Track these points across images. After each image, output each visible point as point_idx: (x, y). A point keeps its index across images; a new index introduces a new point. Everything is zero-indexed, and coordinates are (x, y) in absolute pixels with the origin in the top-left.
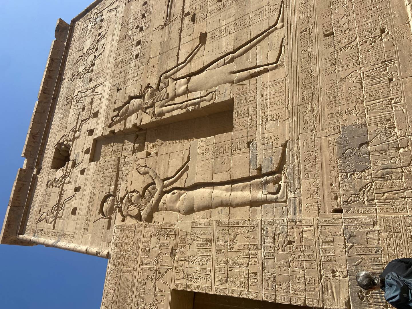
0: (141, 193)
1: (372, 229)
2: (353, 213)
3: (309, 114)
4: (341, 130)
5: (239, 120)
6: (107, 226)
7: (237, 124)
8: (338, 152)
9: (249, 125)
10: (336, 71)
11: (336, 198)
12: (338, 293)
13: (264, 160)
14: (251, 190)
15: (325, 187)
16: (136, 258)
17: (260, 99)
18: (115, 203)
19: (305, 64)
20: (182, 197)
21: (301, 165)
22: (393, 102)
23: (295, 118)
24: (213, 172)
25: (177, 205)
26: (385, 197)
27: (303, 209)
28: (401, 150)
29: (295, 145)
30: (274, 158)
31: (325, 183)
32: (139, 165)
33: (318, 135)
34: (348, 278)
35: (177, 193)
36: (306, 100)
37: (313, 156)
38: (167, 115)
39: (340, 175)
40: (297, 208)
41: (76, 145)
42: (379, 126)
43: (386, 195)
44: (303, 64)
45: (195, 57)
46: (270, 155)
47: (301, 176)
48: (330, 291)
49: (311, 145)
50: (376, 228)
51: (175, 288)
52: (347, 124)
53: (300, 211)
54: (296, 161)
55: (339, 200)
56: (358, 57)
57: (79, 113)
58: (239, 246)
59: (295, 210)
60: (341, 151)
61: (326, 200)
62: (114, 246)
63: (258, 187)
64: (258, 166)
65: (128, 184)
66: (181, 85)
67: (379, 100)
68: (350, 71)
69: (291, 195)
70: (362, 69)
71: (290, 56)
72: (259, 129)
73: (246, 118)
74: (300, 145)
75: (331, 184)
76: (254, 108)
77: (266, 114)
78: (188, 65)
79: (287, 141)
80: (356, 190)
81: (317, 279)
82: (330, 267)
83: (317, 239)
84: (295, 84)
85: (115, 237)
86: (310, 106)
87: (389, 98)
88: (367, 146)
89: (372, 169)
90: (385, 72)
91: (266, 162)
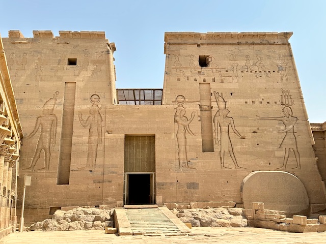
0: (184, 116)
2: (176, 184)
4: (198, 183)
6: (173, 101)
7: (205, 154)
11: (180, 181)
17: (212, 161)
18: (181, 103)
20: (182, 133)
25: (180, 132)
29: (195, 172)
32: (195, 113)
35: (184, 132)
38: (213, 124)
39: (186, 182)
41: (208, 71)
45: (236, 134)
47: (186, 173)
49: (195, 176)
51: (155, 135)
54: (190, 172)
57: (225, 69)
60: (192, 183)
62: (166, 106)
63: (184, 160)
65: (188, 109)
69: (181, 170)
71: (224, 171)
72: (202, 161)
73: (206, 157)
76: (209, 159)
78: (233, 132)
80: (182, 185)
83: (171, 176)
84: (214, 172)
89: (187, 189)
91: (191, 163)
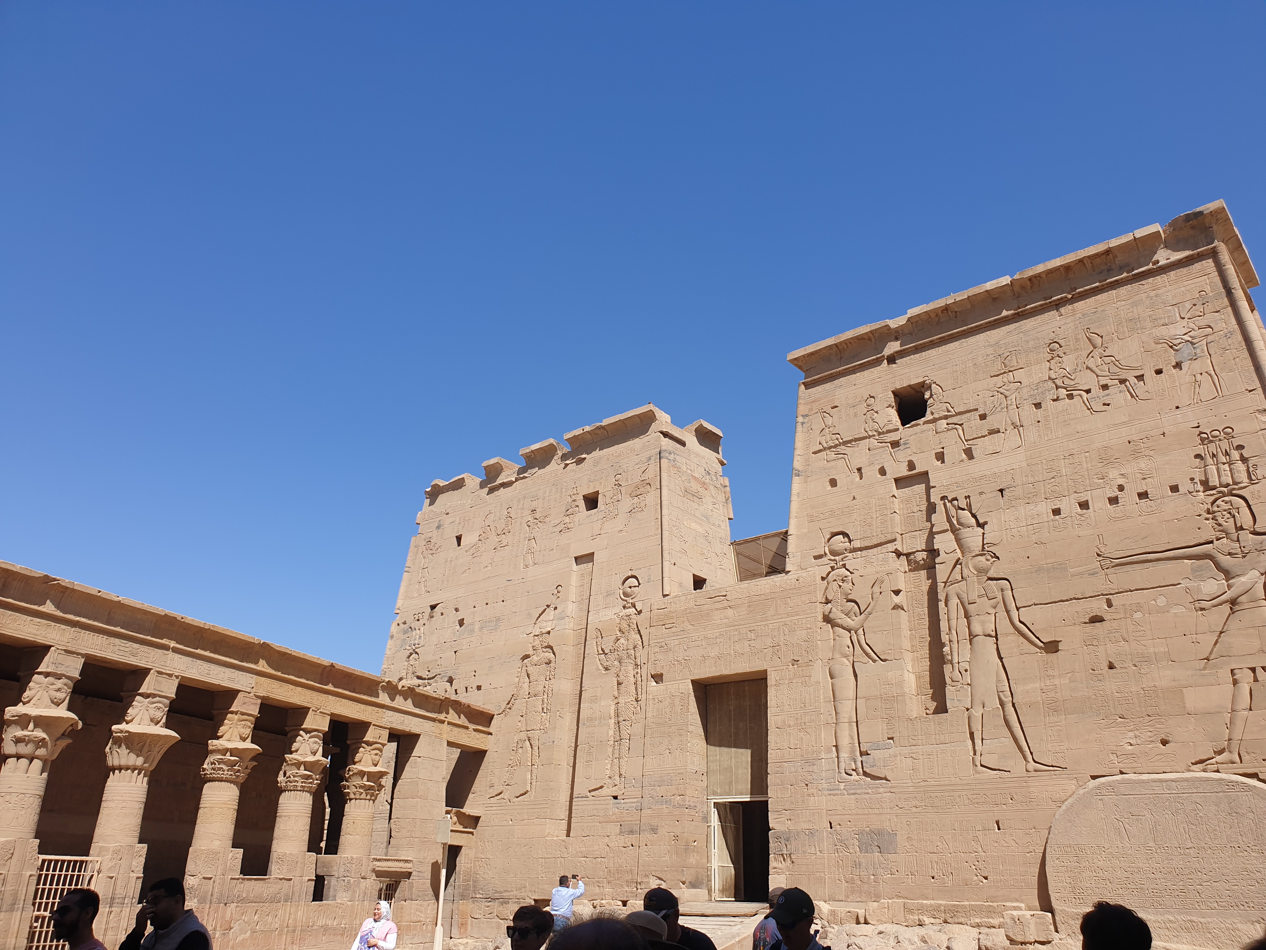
0: (850, 597)
1: (817, 850)
2: (828, 836)
3: (914, 803)
4: (893, 832)
5: (919, 724)
6: (817, 554)
7: (915, 722)
8: (875, 829)
9: (912, 737)
10: (954, 831)
11: (840, 825)
12: (778, 822)
13: (874, 759)
14: (850, 745)
15: (848, 816)
16: (788, 615)
17: (940, 748)
18: (841, 556)
19: (969, 799)
20: (845, 660)
21: (866, 796)
22: (912, 877)
23: (911, 789)
24: (867, 699)
25: (837, 656)
26: (839, 861)
27: (832, 797)
28: (872, 877)
29: (886, 790)
30: (875, 768)
31: (852, 817)
32: (882, 582)
33: (892, 812)
34: (787, 830)
35: (848, 653)
36: (928, 800)
37: (874, 806)
39: (857, 829)
40: (832, 792)
41: (922, 432)
42: (893, 864)
43: (841, 862)
44: (970, 797)
45: (1022, 639)
46: (878, 764)
47: (857, 796)
48: (779, 816)
49: (884, 805)
50: (818, 852)
51: (768, 673)
52: (899, 838)
53: (830, 795)
54: (870, 791)
55: (838, 827)
56: (963, 853)
57: (977, 410)
58: (802, 739)
59: (831, 790)
60: (876, 832)
61: (838, 817)
62: (796, 576)
63: (853, 752)
64: (869, 752)
65: (861, 571)
66: (983, 623)
67: (915, 865)
68: (950, 844)
69: (842, 786)
70: (950, 855)
71: (984, 781)
72: (906, 750)
73: (920, 734)
74: (885, 794)
75: (850, 822)
76: (930, 742)
77: (921, 757)
78: (1012, 630)
79: (889, 781)
80: (844, 840)
81: (784, 807)
82: (792, 818)
83: (810, 808)
84: (948, 788)
85: (804, 574)
86: (922, 804)
87: (916, 874)
88: (878, 852)
89: (860, 854)
90: (941, 874)
91: (872, 760)
